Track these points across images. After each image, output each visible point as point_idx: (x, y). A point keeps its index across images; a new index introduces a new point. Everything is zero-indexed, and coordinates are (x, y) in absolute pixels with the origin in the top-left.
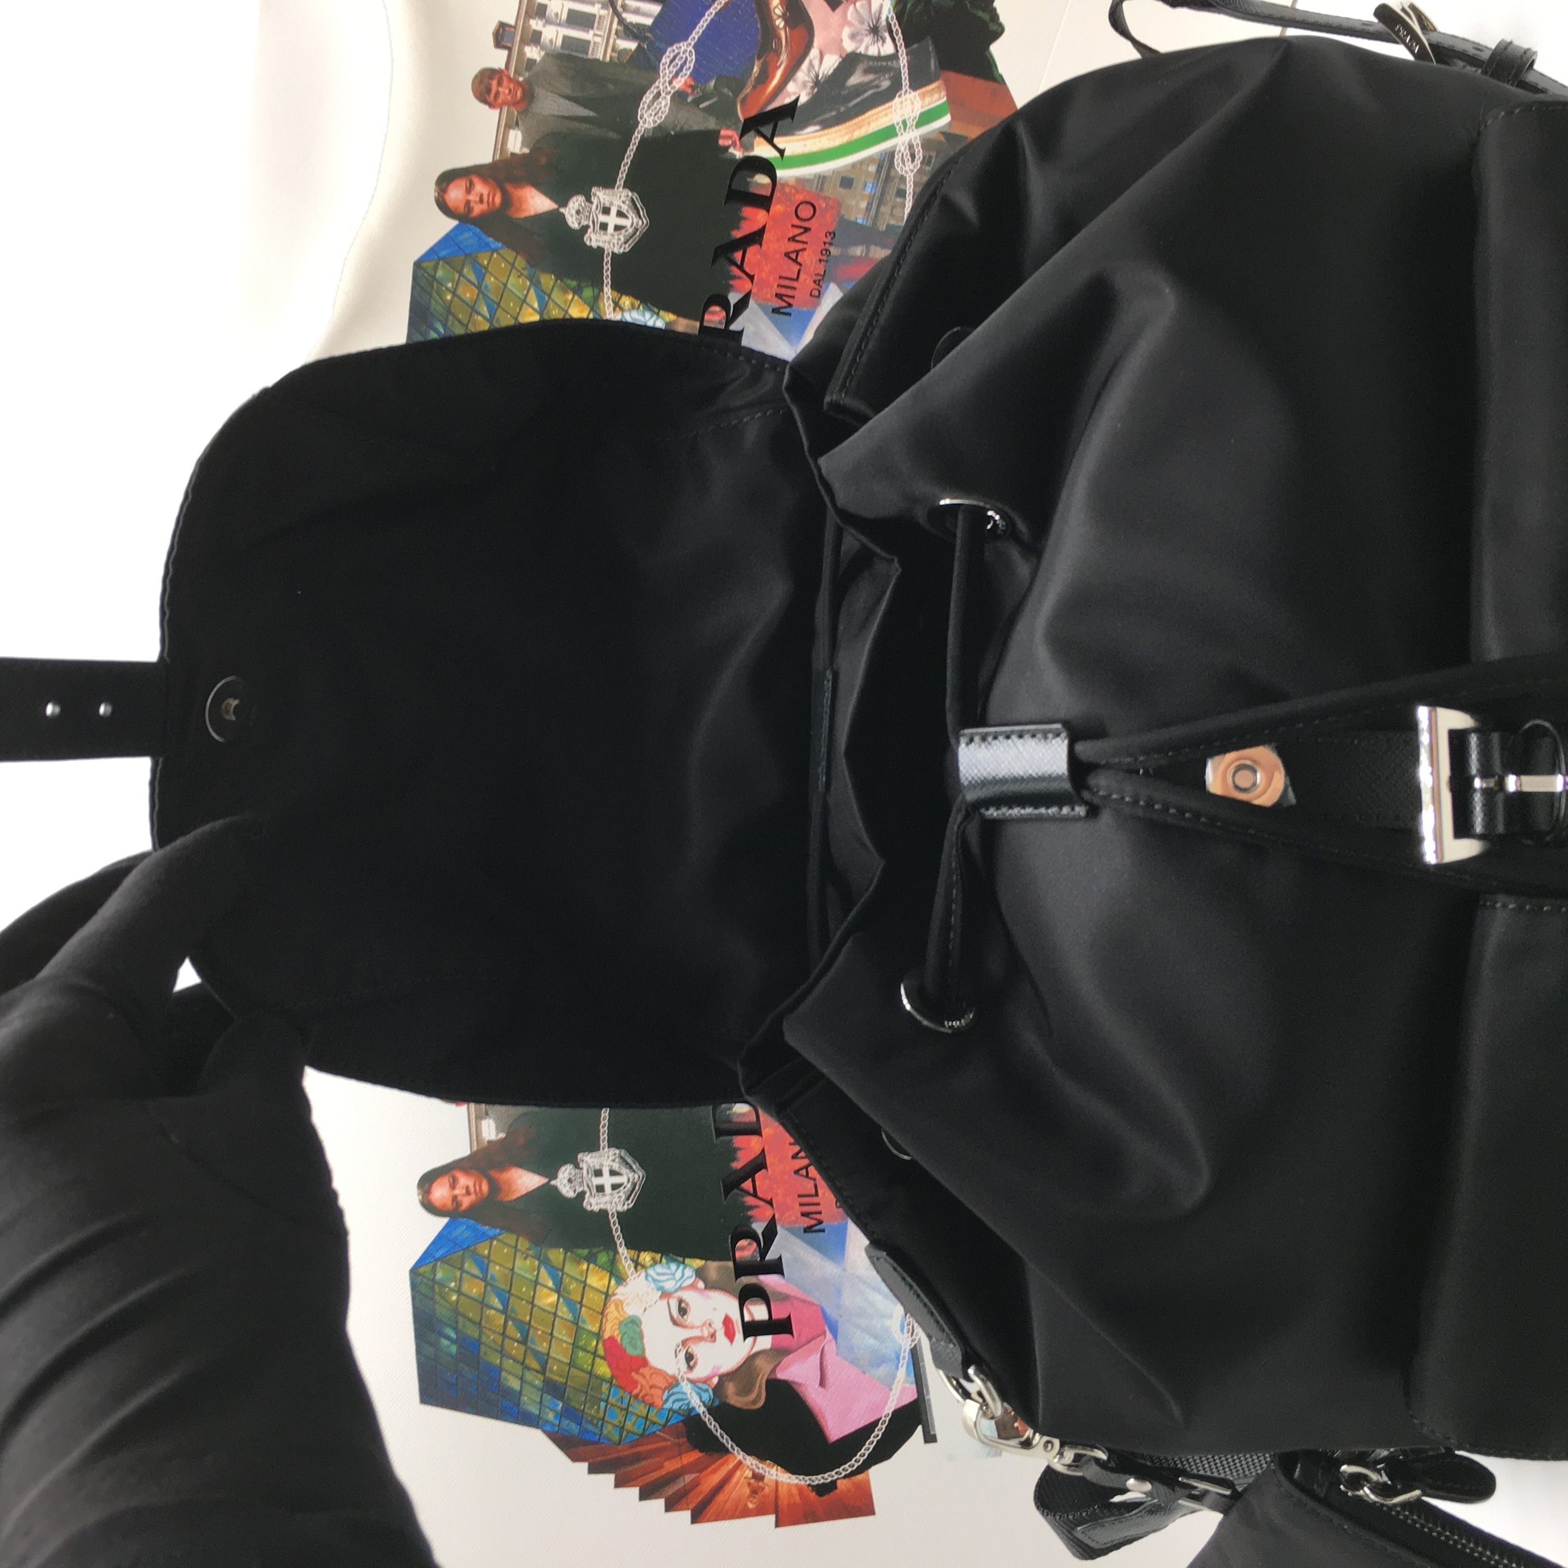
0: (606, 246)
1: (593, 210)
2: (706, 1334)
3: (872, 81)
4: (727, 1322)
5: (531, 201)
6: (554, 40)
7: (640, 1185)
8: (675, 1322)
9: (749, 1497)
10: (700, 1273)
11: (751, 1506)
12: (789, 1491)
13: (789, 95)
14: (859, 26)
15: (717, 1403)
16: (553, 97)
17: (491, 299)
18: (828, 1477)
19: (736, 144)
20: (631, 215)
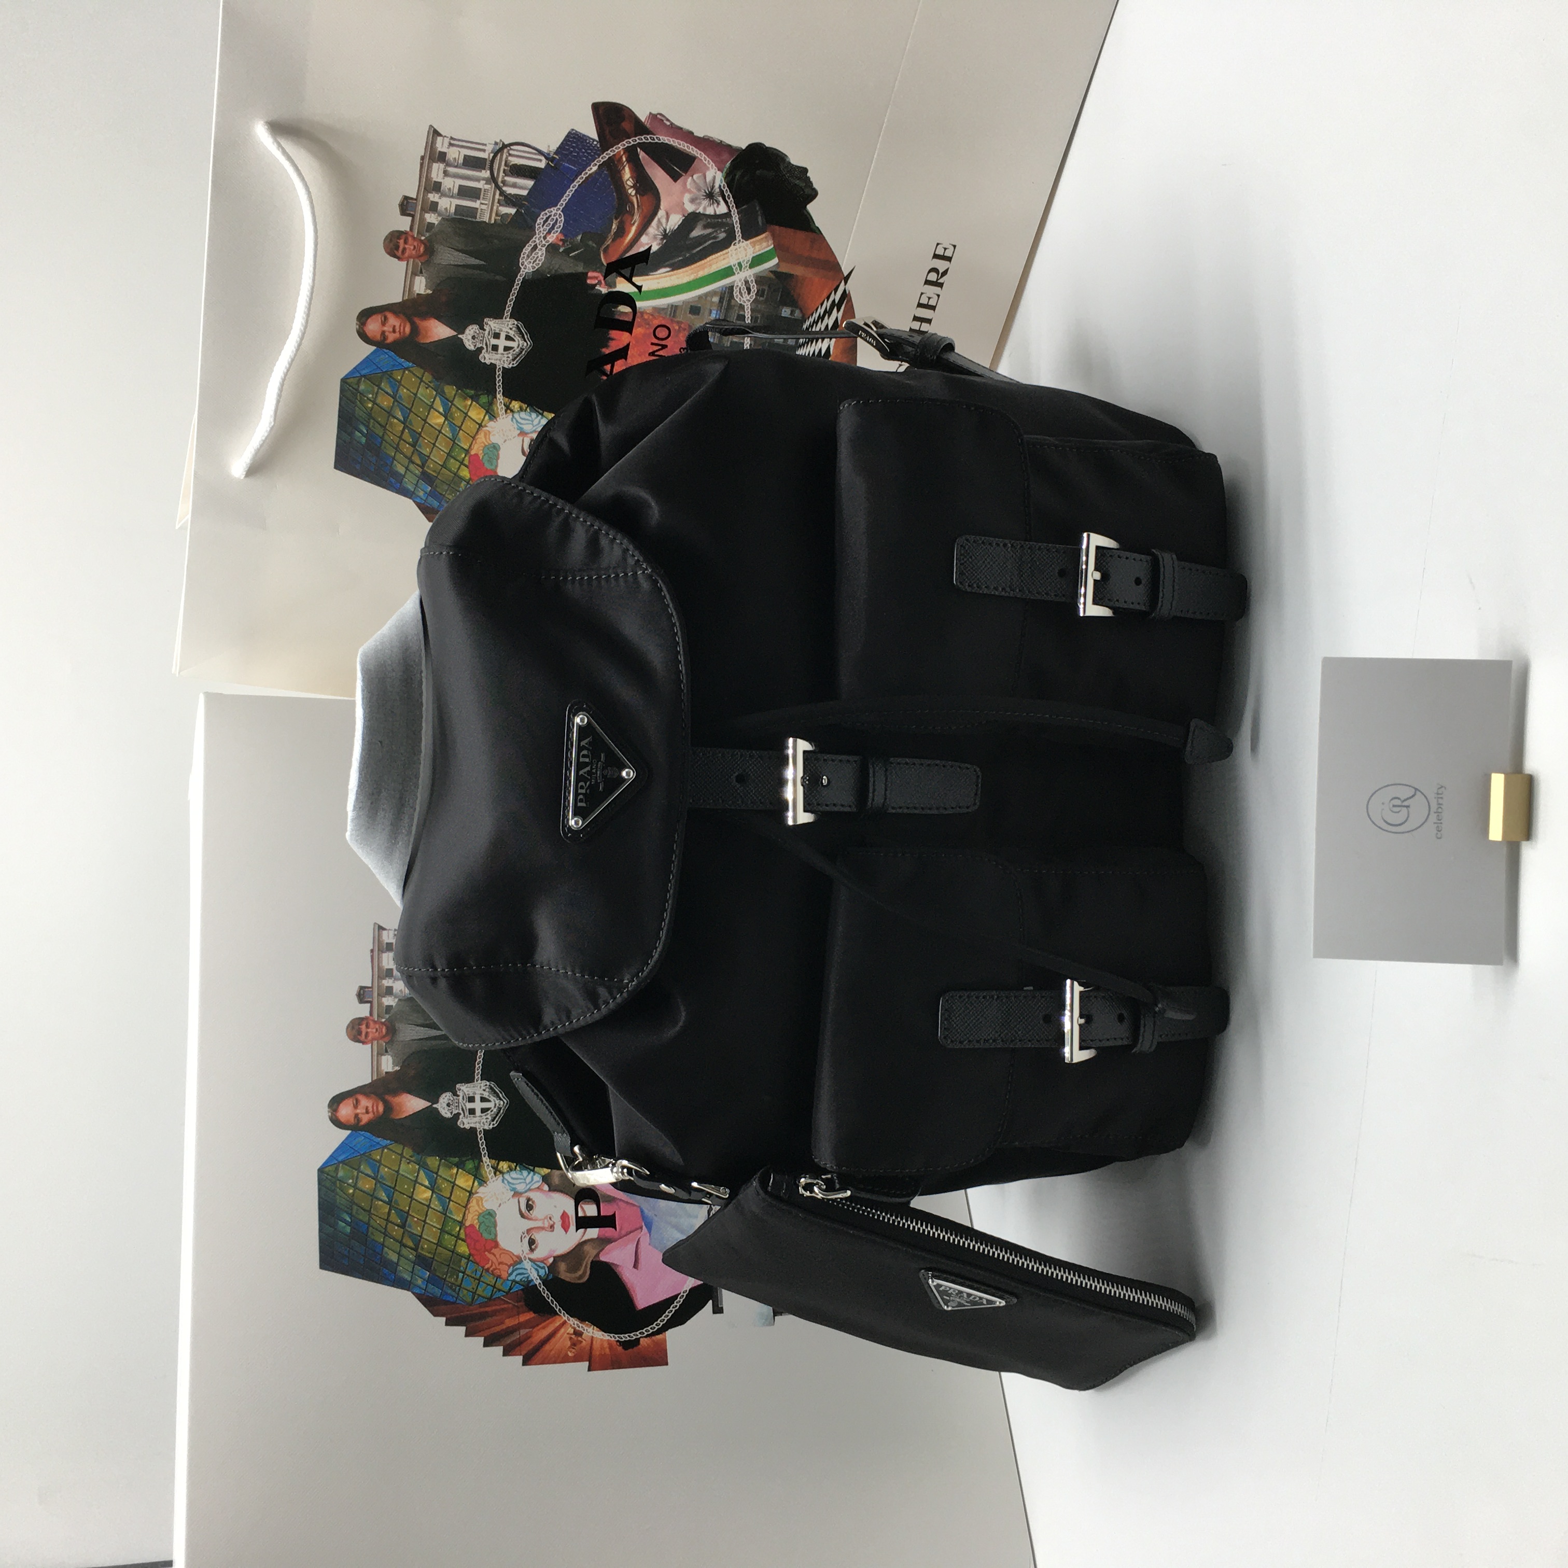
0: (497, 363)
1: (486, 336)
2: (546, 1225)
3: (710, 234)
4: (564, 1216)
5: (435, 330)
6: (448, 208)
7: (504, 1110)
8: (522, 1215)
9: (569, 1347)
10: (545, 1179)
11: (570, 1354)
12: (602, 1345)
13: (643, 245)
14: (698, 193)
15: (551, 1277)
16: (450, 251)
17: (404, 406)
18: (633, 1336)
19: (601, 283)
20: (517, 338)
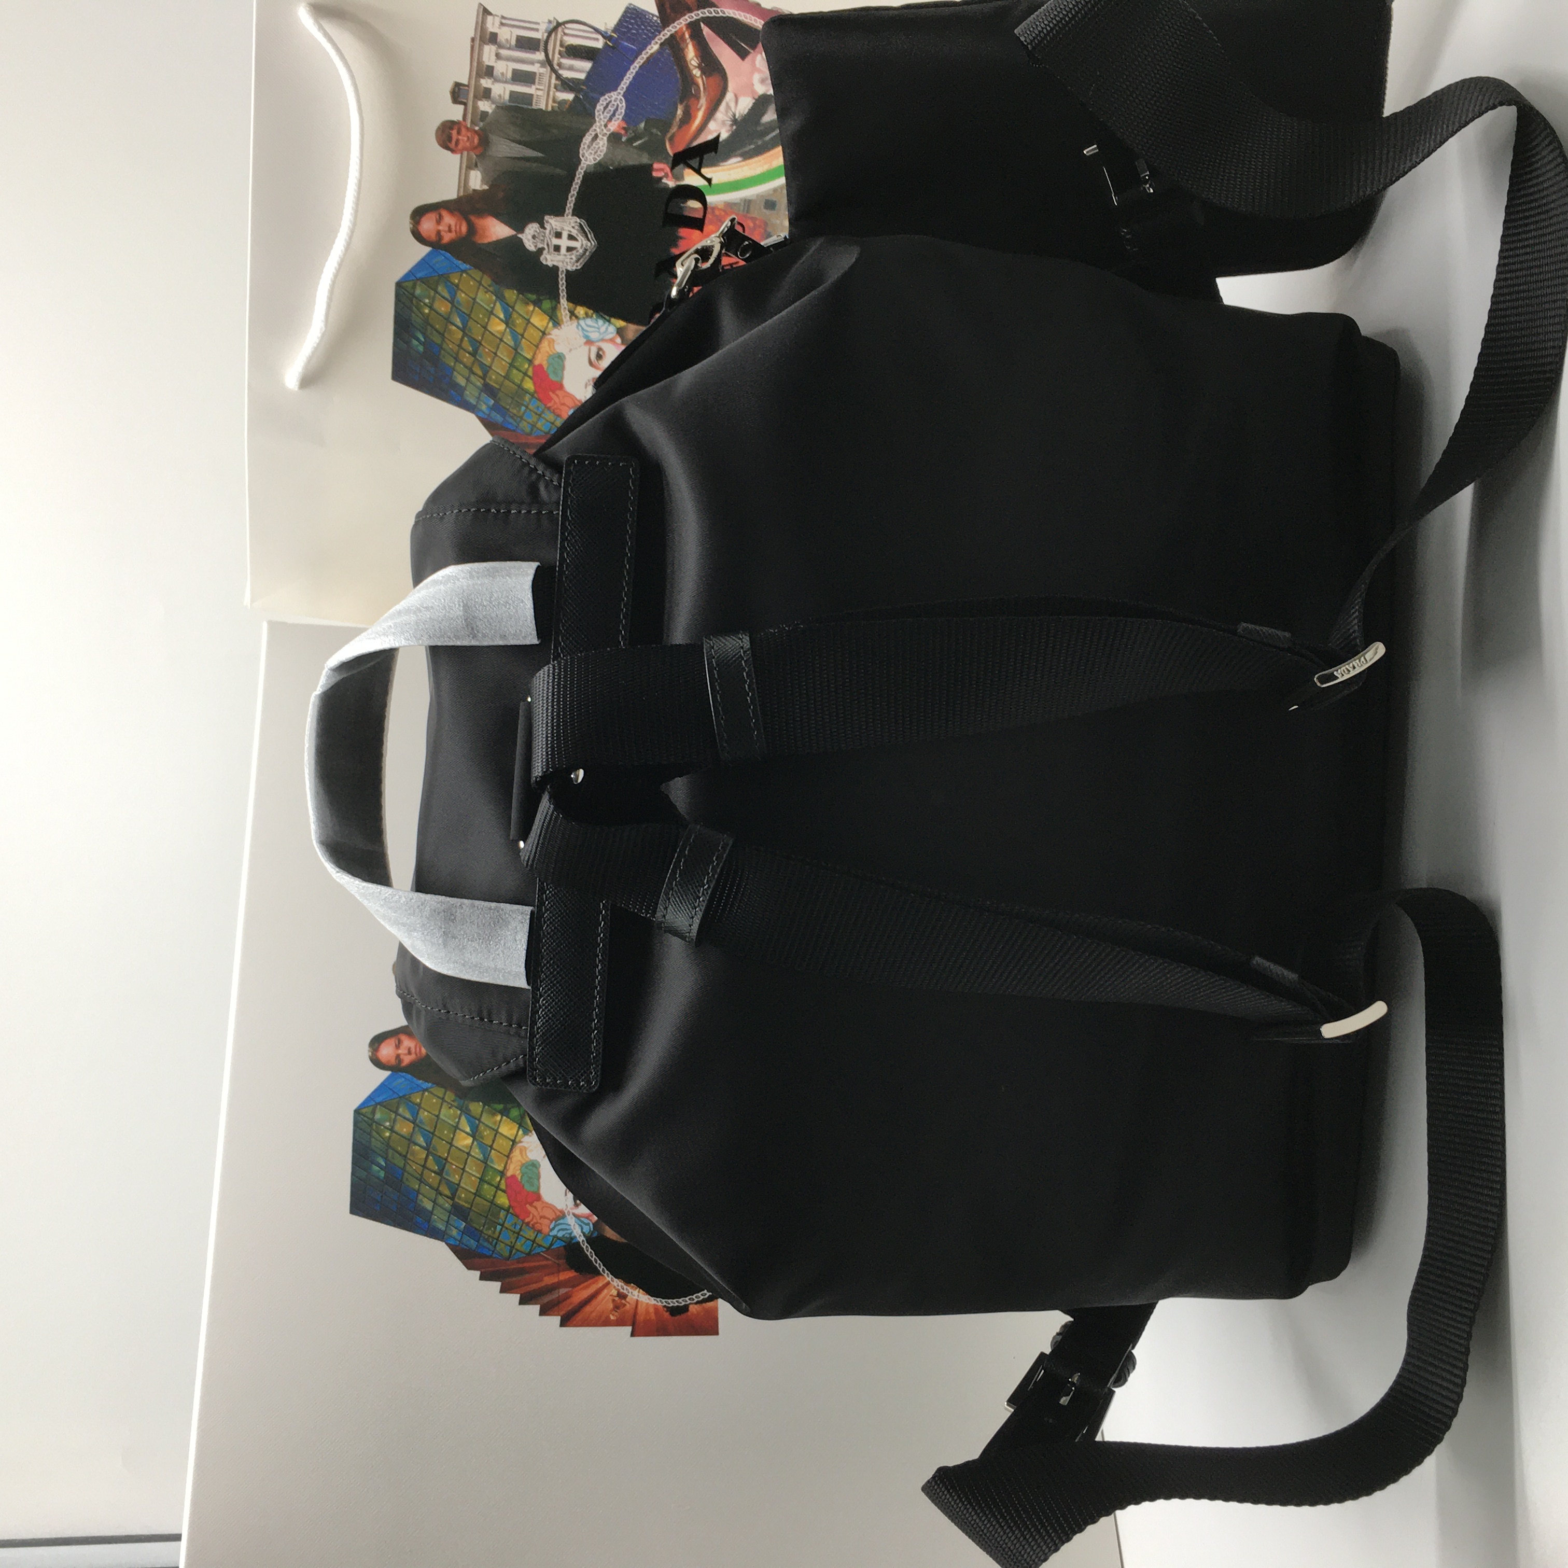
0: (560, 265)
1: (547, 235)
5: (492, 229)
6: (503, 95)
9: (612, 1311)
11: (612, 1317)
12: (647, 1309)
13: (711, 132)
15: (595, 1234)
16: (505, 142)
17: (464, 312)
18: (682, 1302)
19: (668, 175)
20: (580, 238)
